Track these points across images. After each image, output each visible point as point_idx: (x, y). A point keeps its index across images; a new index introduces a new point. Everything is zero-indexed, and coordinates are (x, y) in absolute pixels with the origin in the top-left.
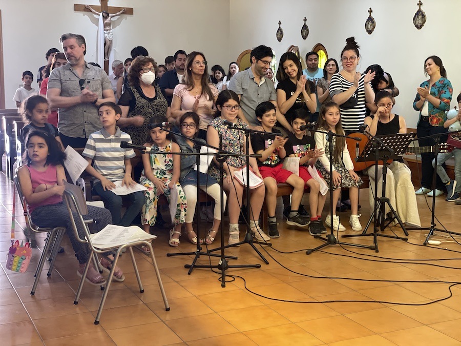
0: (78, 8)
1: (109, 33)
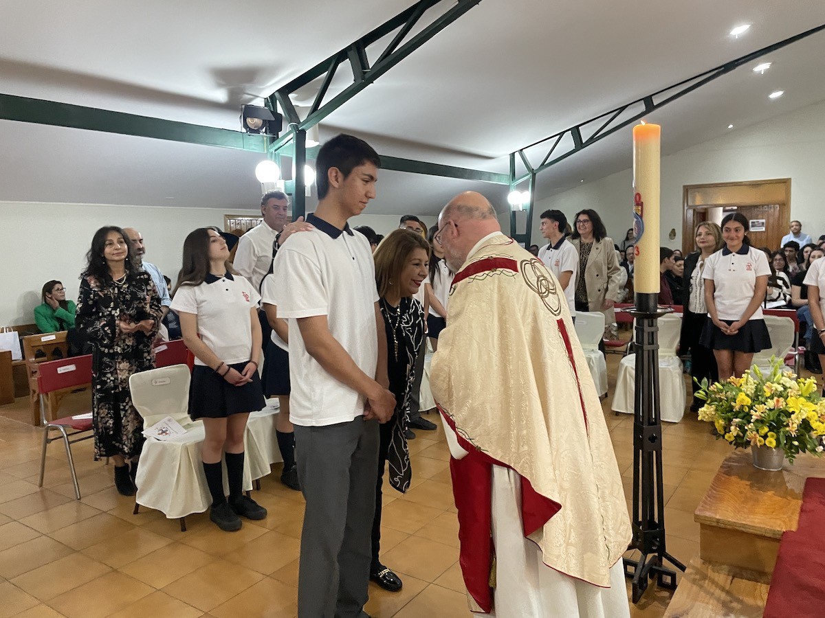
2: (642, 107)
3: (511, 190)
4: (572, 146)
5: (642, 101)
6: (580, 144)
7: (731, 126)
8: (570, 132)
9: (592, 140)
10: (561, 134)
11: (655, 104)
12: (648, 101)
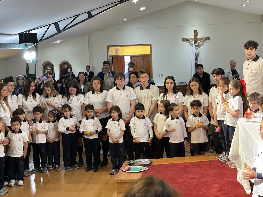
0: (184, 40)
1: (197, 50)
2: (86, 16)
3: (25, 51)
4: (55, 32)
5: (87, 13)
6: (59, 31)
7: (125, 20)
8: (54, 24)
9: (64, 29)
10: (50, 25)
11: (92, 15)
12: (89, 13)
